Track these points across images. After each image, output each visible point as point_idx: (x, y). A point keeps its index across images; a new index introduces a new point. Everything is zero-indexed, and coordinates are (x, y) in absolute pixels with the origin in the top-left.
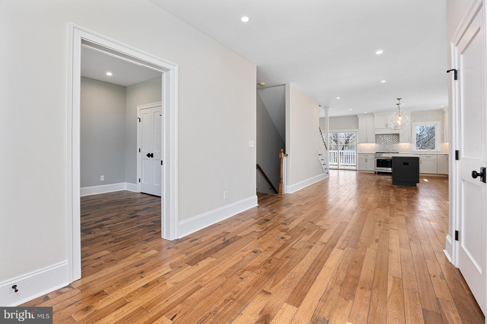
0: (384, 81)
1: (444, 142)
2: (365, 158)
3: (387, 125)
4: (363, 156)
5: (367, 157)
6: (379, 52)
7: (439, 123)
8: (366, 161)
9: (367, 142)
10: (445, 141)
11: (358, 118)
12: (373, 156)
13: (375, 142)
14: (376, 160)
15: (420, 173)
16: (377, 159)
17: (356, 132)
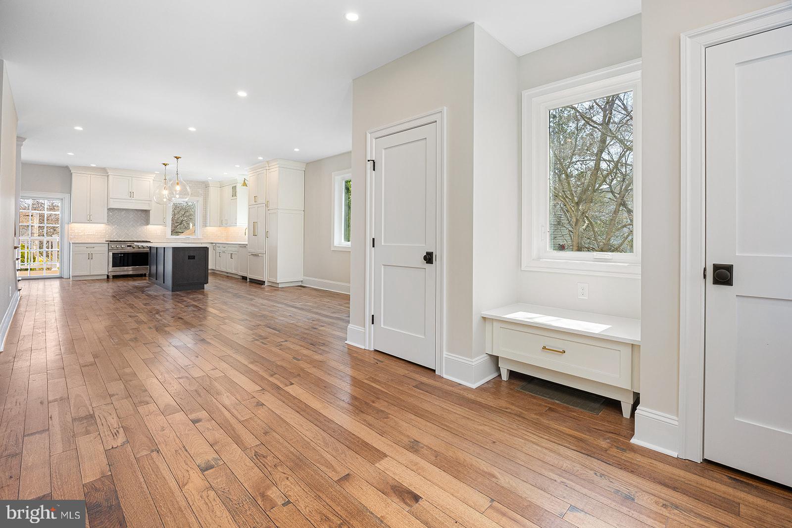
0: (192, 129)
1: (206, 226)
2: (89, 251)
3: (131, 194)
4: (84, 248)
5: (91, 249)
6: (242, 94)
7: (201, 199)
8: (90, 257)
9: (90, 221)
10: (208, 225)
11: (71, 174)
12: (105, 248)
13: (106, 221)
14: (111, 254)
15: (209, 268)
16: (113, 253)
17: (62, 199)
